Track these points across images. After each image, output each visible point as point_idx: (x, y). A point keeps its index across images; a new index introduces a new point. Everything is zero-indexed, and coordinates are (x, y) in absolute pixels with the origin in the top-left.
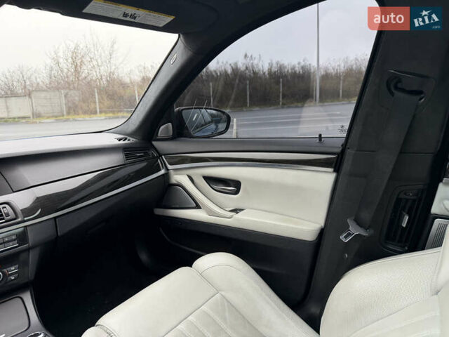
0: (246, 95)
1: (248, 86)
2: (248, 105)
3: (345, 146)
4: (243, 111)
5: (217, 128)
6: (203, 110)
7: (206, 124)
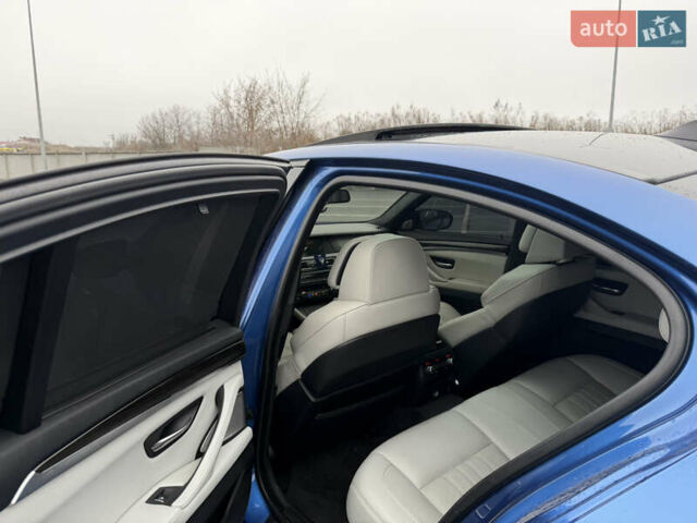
5: (442, 224)
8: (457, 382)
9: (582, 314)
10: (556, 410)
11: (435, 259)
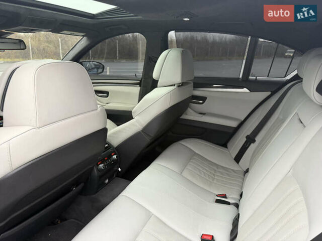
0: (116, 50)
1: (117, 44)
2: (118, 58)
3: (142, 78)
4: (114, 62)
5: (97, 71)
6: (91, 62)
7: (92, 69)
8: (120, 169)
9: (184, 117)
10: (183, 176)
11: (97, 92)
